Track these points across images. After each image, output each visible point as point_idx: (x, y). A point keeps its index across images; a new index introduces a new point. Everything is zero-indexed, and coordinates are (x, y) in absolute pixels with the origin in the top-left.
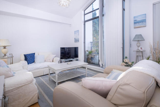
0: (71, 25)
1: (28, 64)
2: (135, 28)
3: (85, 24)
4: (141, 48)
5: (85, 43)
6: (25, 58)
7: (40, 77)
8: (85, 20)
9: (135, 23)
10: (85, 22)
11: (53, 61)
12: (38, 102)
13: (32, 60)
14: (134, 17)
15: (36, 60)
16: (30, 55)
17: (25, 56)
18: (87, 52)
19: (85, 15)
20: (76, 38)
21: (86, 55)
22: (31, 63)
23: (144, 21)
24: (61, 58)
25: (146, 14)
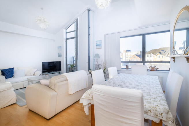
0: (55, 40)
1: (6, 78)
2: (97, 49)
3: (66, 42)
4: (98, 63)
5: (66, 57)
6: (2, 73)
7: (19, 90)
8: (67, 38)
9: (96, 45)
10: (67, 39)
11: (34, 75)
12: (15, 103)
13: (10, 75)
14: (96, 41)
15: (14, 75)
16: (8, 70)
17: (1, 71)
18: (69, 65)
19: (66, 33)
20: (59, 53)
21: (68, 68)
22: (9, 78)
23: (100, 45)
24: (43, 72)
25: (101, 41)
